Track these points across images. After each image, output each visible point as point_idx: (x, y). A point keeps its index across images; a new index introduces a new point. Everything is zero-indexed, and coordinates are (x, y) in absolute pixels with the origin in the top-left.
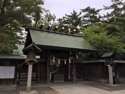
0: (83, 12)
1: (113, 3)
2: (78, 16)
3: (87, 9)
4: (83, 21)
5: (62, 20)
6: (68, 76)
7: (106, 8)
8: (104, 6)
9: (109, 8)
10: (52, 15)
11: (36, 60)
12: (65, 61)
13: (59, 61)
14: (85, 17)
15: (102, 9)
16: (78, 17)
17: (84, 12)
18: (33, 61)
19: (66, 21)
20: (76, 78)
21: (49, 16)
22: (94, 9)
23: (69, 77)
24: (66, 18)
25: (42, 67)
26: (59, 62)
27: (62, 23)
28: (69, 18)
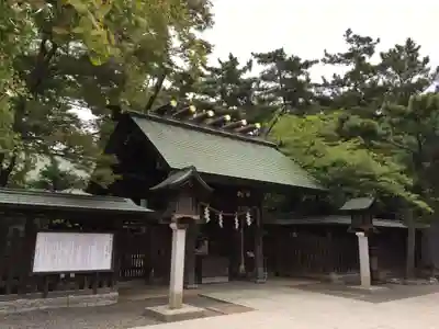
1: (349, 46)
2: (240, 72)
3: (276, 57)
7: (332, 59)
8: (326, 55)
9: (339, 61)
15: (317, 62)
16: (243, 77)
22: (297, 59)
23: (242, 268)
26: (221, 223)
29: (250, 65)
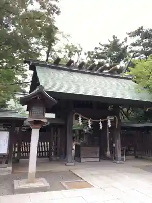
0: (130, 36)
2: (120, 45)
3: (139, 32)
4: (130, 52)
5: (93, 52)
6: (107, 151)
10: (76, 45)
11: (45, 121)
12: (100, 123)
13: (89, 123)
14: (134, 45)
16: (122, 46)
17: (133, 37)
18: (40, 121)
19: (100, 55)
20: (122, 155)
21: (71, 47)
23: (109, 153)
24: (101, 49)
25: (59, 133)
26: (89, 125)
27: (94, 58)
28: (105, 48)
29: (126, 39)
